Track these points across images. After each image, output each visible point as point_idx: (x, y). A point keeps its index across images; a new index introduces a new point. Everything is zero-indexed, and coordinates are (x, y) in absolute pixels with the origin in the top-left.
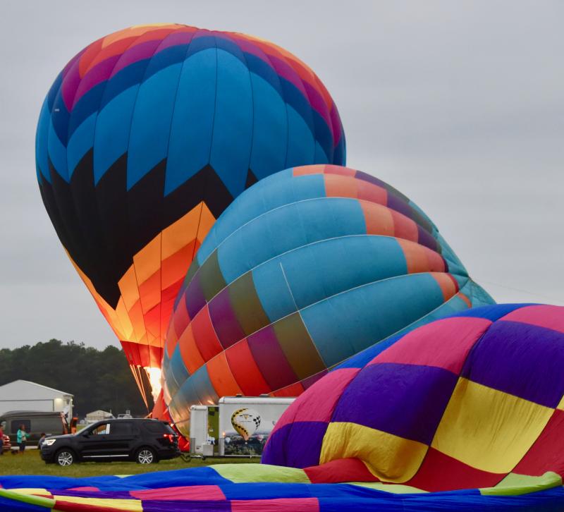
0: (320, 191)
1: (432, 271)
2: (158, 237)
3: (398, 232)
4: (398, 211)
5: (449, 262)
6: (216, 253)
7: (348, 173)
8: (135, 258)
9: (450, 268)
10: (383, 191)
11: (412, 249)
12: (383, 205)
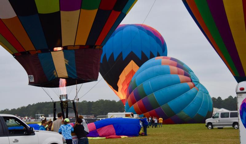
0: (160, 63)
1: (187, 82)
2: (124, 70)
3: (179, 73)
4: (179, 68)
5: (192, 79)
6: (135, 79)
7: (168, 58)
8: (120, 77)
9: (193, 81)
10: (176, 63)
11: (182, 77)
12: (175, 66)
